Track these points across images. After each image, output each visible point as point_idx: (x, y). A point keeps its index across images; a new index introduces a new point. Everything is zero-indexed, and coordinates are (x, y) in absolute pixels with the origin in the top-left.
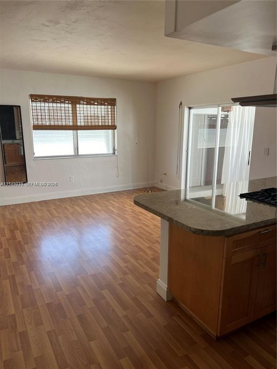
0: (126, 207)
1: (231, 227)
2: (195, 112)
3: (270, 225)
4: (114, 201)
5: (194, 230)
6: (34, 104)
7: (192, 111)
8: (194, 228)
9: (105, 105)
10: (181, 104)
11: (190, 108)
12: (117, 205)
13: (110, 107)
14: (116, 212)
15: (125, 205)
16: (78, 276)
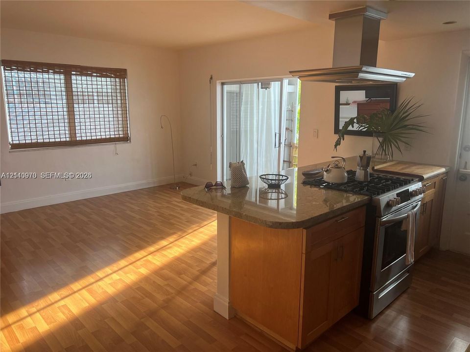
0: (149, 210)
1: (310, 217)
2: (229, 89)
3: (346, 212)
4: (132, 204)
5: (271, 224)
6: (8, 74)
7: (225, 86)
8: (270, 222)
9: (111, 77)
10: (211, 78)
11: (223, 84)
12: (137, 208)
13: (117, 80)
14: (138, 217)
15: (149, 208)
16: (103, 306)
